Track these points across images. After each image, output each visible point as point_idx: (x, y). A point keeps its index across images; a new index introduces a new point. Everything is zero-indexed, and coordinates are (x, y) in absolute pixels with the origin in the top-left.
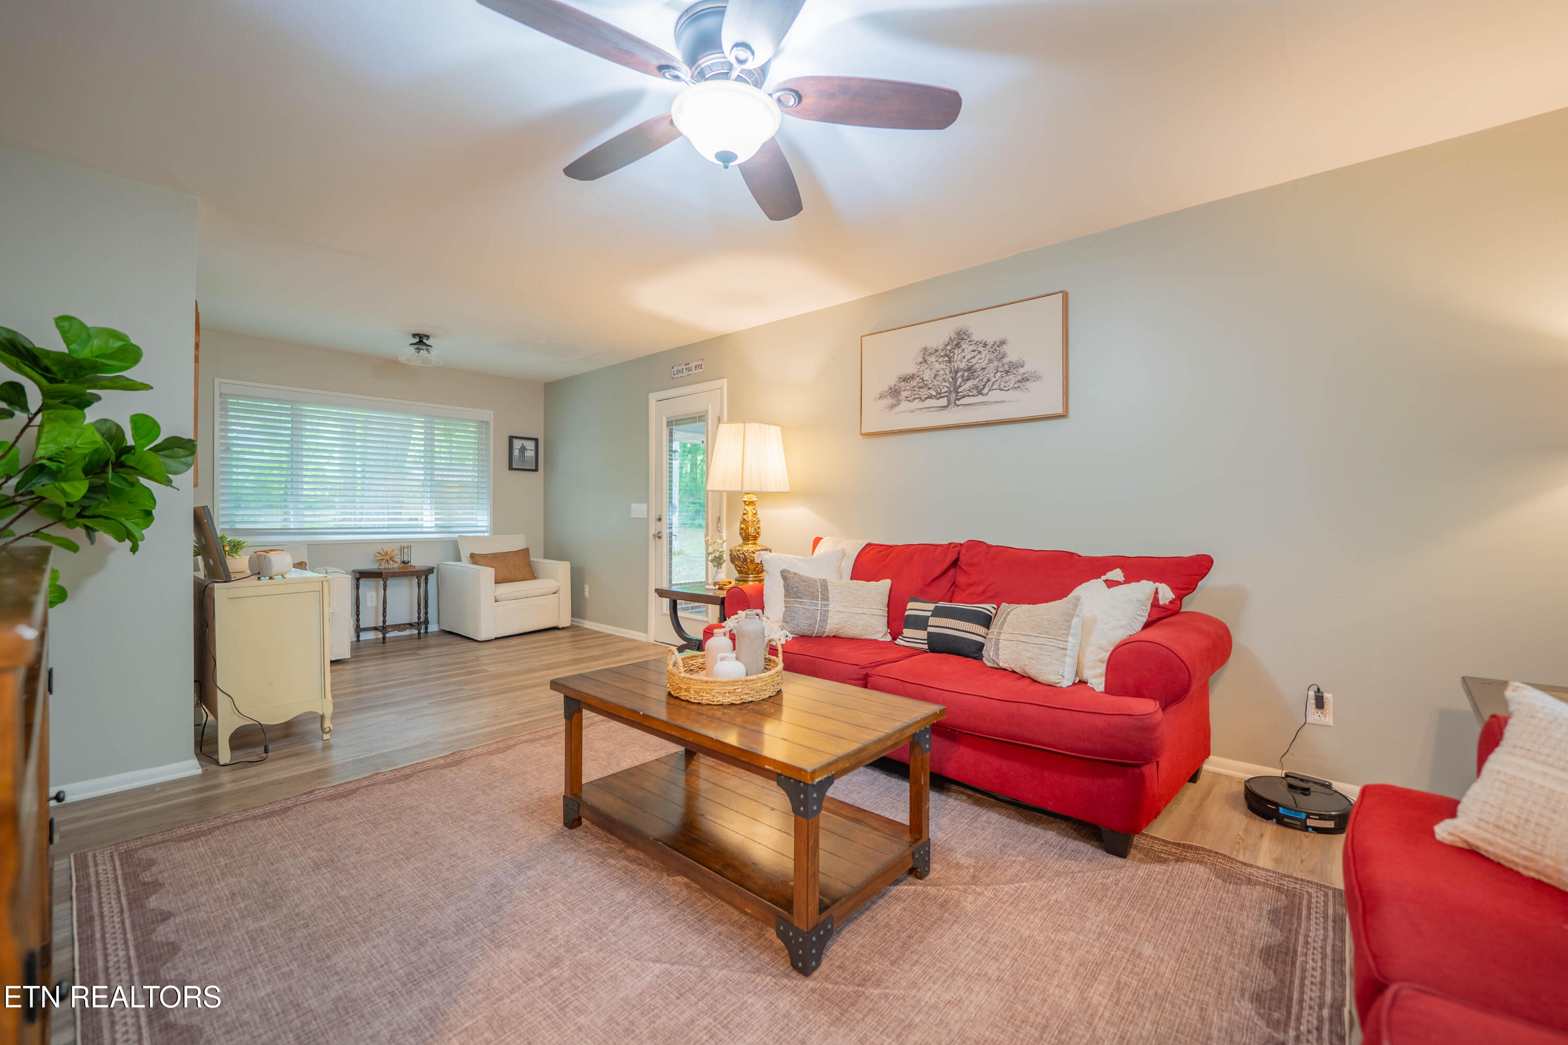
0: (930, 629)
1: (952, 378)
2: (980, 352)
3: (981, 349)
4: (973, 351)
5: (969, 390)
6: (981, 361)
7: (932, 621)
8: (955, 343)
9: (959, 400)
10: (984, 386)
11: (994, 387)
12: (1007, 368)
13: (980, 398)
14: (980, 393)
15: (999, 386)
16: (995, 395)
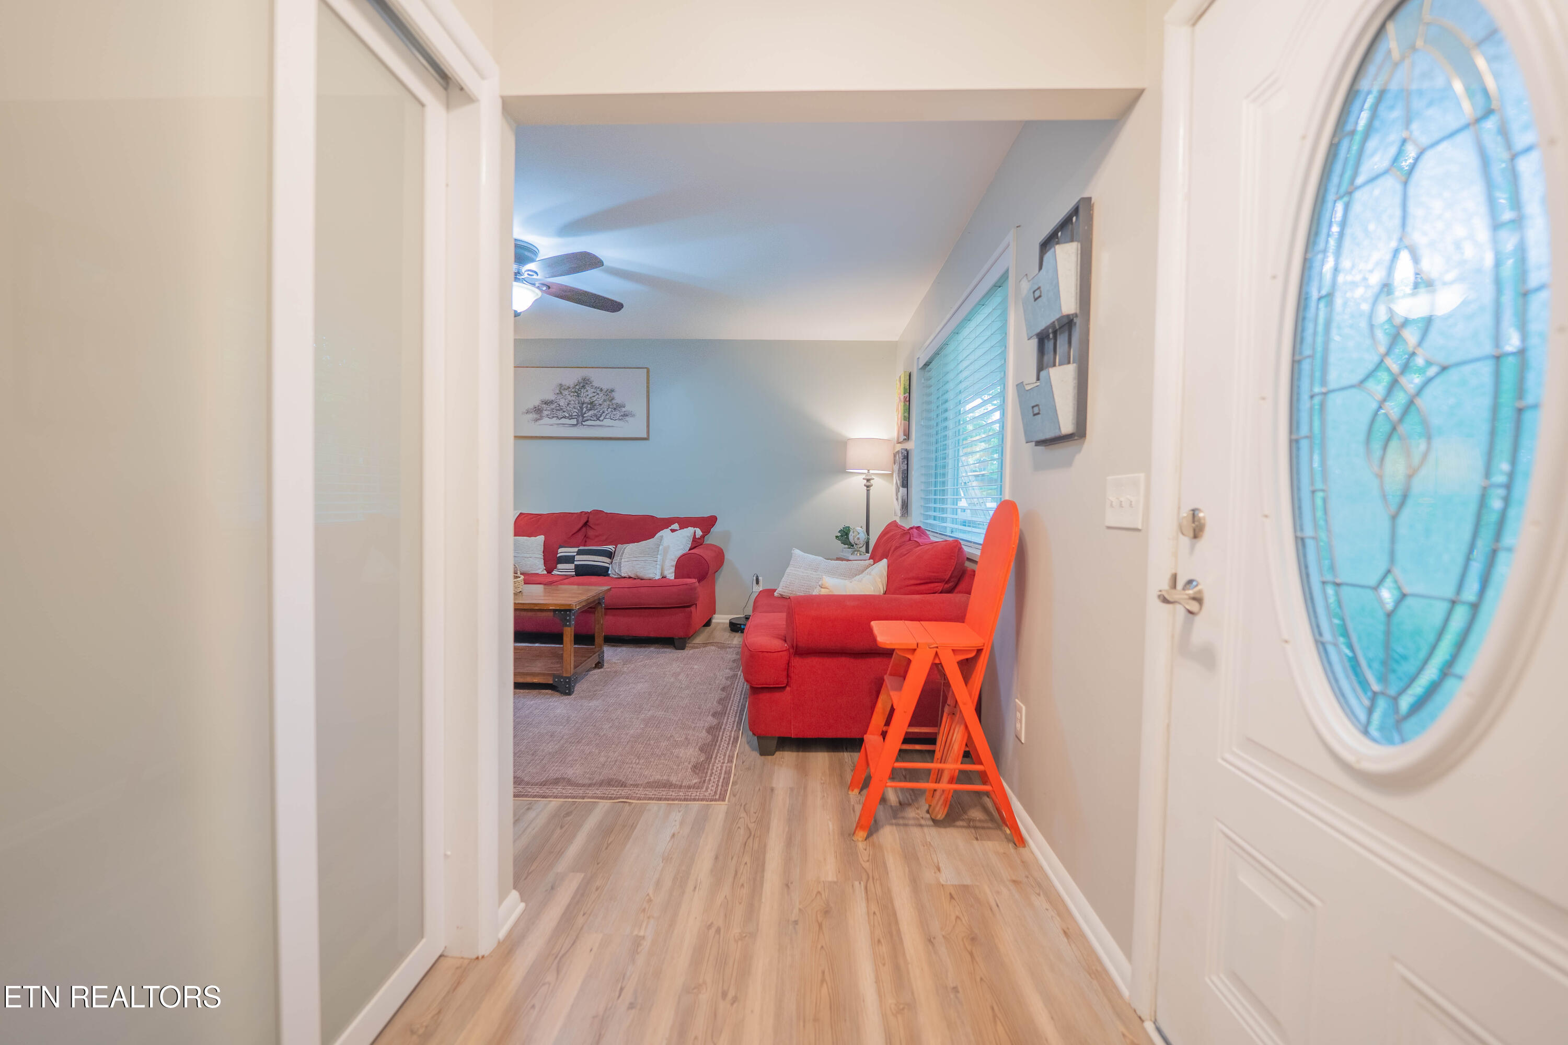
0: (576, 563)
1: (580, 407)
2: (598, 394)
3: (598, 392)
4: (594, 392)
5: (591, 417)
6: (599, 399)
7: (577, 558)
8: (581, 385)
9: (584, 421)
10: (601, 415)
11: (607, 417)
12: (615, 406)
13: (598, 423)
14: (598, 419)
15: (610, 417)
16: (607, 422)
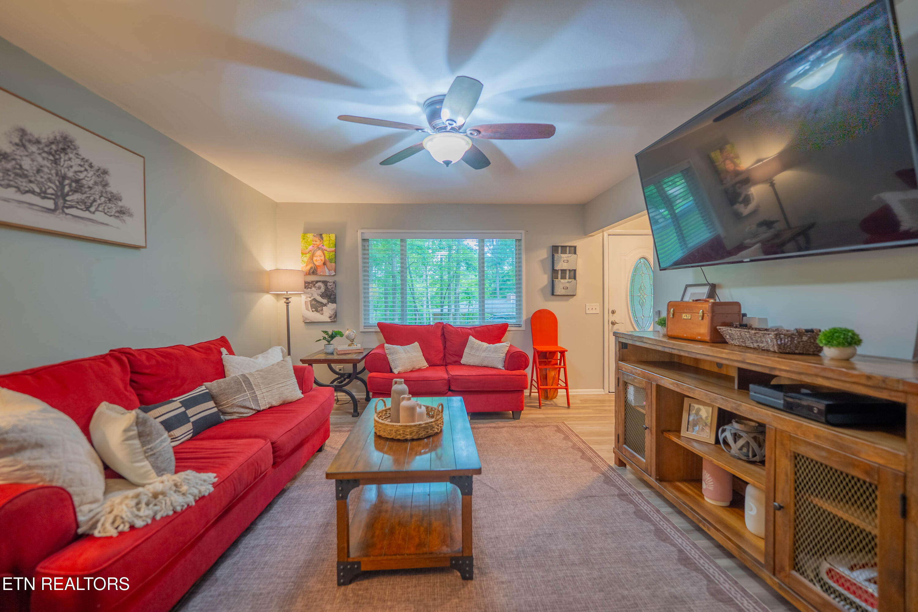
0: (192, 420)
1: (59, 182)
2: (86, 170)
3: (87, 167)
4: (81, 166)
5: (78, 202)
6: (88, 178)
7: (190, 412)
8: (61, 146)
9: (67, 208)
10: (92, 204)
11: (100, 209)
12: (109, 196)
13: (86, 214)
14: (87, 209)
15: (104, 209)
16: (99, 216)
